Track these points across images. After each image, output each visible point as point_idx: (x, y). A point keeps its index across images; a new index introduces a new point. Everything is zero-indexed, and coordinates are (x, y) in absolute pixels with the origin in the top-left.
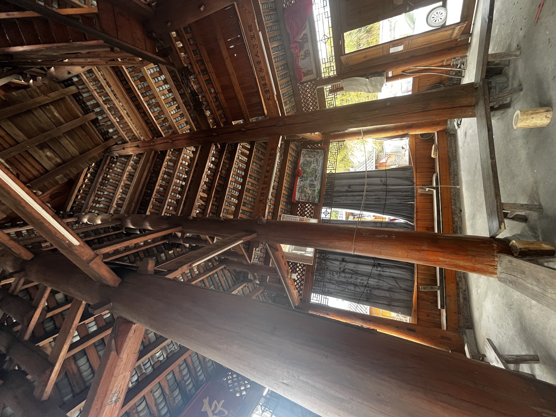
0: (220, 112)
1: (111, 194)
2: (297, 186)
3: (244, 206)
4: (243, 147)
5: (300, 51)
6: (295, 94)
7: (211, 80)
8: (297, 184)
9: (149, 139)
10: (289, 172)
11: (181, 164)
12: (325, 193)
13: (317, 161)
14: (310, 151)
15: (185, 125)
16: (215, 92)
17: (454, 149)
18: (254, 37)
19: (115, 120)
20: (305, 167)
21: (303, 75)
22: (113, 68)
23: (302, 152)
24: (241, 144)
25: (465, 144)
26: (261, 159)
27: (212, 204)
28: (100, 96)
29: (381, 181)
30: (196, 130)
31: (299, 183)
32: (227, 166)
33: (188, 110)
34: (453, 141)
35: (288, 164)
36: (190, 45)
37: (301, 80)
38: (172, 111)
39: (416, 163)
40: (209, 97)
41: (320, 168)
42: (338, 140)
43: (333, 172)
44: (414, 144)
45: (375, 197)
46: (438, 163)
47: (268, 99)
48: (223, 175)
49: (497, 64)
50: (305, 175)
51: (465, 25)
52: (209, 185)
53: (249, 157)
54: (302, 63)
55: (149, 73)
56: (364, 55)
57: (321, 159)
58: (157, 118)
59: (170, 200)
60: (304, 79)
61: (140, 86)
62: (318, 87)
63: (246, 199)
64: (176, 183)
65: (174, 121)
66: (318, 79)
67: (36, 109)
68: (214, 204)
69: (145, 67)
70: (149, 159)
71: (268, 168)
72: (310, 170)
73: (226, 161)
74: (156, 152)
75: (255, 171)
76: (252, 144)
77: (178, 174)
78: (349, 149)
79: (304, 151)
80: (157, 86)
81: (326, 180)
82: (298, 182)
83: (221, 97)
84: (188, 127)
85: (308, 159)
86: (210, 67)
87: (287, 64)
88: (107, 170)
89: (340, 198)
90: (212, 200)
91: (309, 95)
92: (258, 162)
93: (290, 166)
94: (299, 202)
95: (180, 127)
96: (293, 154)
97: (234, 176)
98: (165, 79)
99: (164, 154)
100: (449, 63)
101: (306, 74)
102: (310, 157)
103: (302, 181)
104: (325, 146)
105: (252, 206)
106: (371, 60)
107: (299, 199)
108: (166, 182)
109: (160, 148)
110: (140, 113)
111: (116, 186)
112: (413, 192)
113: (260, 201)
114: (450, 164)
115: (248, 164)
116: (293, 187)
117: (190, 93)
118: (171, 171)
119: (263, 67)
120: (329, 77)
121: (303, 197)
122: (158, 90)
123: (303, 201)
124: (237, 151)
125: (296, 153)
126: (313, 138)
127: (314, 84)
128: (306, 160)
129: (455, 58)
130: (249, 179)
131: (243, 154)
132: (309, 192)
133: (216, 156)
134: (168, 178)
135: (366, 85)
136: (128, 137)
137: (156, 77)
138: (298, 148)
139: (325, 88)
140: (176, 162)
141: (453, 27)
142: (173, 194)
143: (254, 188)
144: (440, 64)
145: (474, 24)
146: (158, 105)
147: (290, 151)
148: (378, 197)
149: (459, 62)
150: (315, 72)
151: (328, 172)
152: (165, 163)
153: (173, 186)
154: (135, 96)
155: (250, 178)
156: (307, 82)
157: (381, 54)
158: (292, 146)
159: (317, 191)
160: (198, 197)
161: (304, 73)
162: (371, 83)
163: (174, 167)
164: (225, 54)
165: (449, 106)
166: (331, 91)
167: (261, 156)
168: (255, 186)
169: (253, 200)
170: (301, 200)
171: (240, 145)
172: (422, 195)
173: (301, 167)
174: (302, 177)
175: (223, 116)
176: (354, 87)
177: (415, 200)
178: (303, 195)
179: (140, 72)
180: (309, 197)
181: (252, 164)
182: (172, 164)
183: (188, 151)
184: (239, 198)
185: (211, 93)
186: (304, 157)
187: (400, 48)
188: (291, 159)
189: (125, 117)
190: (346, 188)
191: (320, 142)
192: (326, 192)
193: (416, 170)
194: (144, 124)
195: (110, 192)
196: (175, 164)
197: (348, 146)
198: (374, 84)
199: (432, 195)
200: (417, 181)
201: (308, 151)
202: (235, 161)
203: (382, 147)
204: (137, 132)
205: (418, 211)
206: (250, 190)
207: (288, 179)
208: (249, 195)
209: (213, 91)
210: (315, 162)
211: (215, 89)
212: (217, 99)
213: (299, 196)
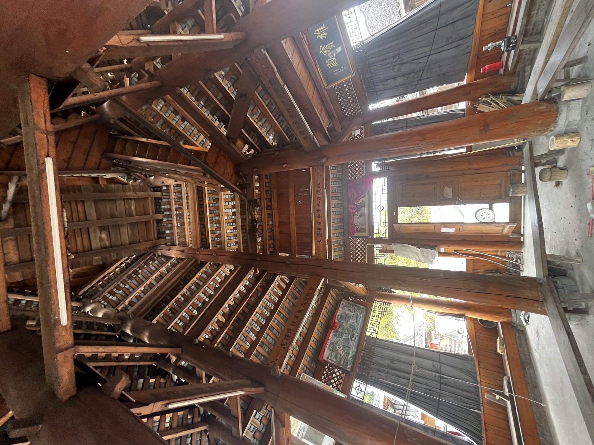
0: (271, 242)
1: (131, 290)
2: (329, 341)
3: (260, 346)
4: (282, 279)
5: (357, 211)
6: (345, 245)
7: (272, 215)
8: (330, 338)
9: (196, 248)
10: (323, 321)
11: (214, 279)
12: (361, 360)
13: (357, 317)
14: (351, 304)
15: (234, 244)
16: (272, 225)
17: (526, 349)
18: (319, 192)
19: (176, 225)
20: (342, 320)
21: (356, 231)
22: (198, 187)
23: (342, 302)
24: (281, 276)
25: (540, 347)
26: (296, 298)
27: (226, 333)
28: (175, 204)
29: (434, 366)
30: (242, 251)
31: (332, 337)
32: (259, 294)
33: (242, 233)
34: (523, 339)
35: (324, 311)
36: (266, 186)
37: (353, 234)
38: (228, 230)
39: (478, 354)
40: (266, 227)
41: (359, 326)
42: (384, 301)
43: (374, 336)
44: (473, 329)
45: (426, 387)
46: (507, 363)
47: (319, 241)
48: (251, 303)
49: (558, 265)
50: (340, 330)
51: (515, 226)
52: (232, 309)
53: (284, 291)
54: (357, 221)
55: (223, 197)
56: (417, 228)
57: (361, 316)
58: (213, 232)
59: (184, 314)
60: (357, 234)
61: (211, 205)
62: (368, 244)
63: (266, 338)
64: (199, 296)
65: (226, 238)
66: (370, 237)
67: (120, 199)
68: (228, 333)
69: (222, 193)
70: (186, 266)
71: (302, 308)
72: (347, 326)
73: (260, 289)
74: (196, 261)
75: (286, 309)
76: (291, 279)
77: (207, 288)
78: (395, 316)
79: (344, 302)
80: (226, 208)
81: (365, 343)
82: (331, 335)
83: (277, 230)
84: (237, 247)
85: (347, 312)
86: (275, 205)
87: (343, 219)
88: (143, 265)
89: (380, 373)
90: (228, 327)
91: (359, 249)
92: (292, 300)
93: (325, 314)
94: (326, 363)
95: (229, 245)
96: (332, 302)
97: (262, 307)
98: (234, 205)
99: (203, 264)
100: (503, 254)
101: (358, 231)
102: (349, 310)
103: (335, 336)
104: (368, 303)
105: (269, 350)
106: (422, 234)
107: (328, 358)
108: (190, 293)
109: (201, 258)
110: (200, 224)
111: (140, 282)
112: (478, 395)
113: (282, 345)
114: (524, 369)
115: (281, 298)
116: (324, 341)
117: (250, 219)
118: (201, 284)
119: (321, 215)
120: (381, 238)
121: (332, 357)
122: (224, 211)
123: (332, 362)
124: (274, 282)
125: (334, 302)
126: (357, 290)
127: (365, 241)
128: (345, 312)
129: (509, 252)
130: (278, 316)
131: (279, 286)
132: (341, 353)
133: (251, 280)
134: (195, 289)
135: (417, 254)
136: (179, 241)
137: (228, 202)
138: (338, 298)
139: (375, 246)
140: (209, 276)
141: (503, 224)
142: (191, 307)
143: (279, 328)
144: (495, 253)
145: (523, 227)
146: (219, 222)
147: (329, 298)
148: (430, 388)
149: (515, 256)
150: (367, 231)
151: (368, 334)
152: (199, 274)
153: (195, 300)
154: (203, 211)
155: (278, 314)
156: (359, 237)
157: (433, 231)
158: (332, 292)
159: (351, 355)
160: (215, 319)
161: (357, 229)
162: (422, 254)
163: (206, 279)
164: (292, 198)
165: (512, 295)
166: (381, 251)
167: (297, 295)
168: (281, 325)
169: (273, 343)
170: (329, 361)
171: (279, 277)
172: (490, 403)
173: (337, 319)
174: (336, 332)
175: (272, 246)
176: (405, 252)
177: (482, 408)
178: (334, 354)
179: (217, 195)
180: (340, 360)
181: (286, 301)
182: (205, 276)
183: (227, 269)
184: (259, 335)
185: (268, 224)
186: (343, 308)
187: (452, 230)
188: (328, 307)
189: (186, 225)
190: (388, 362)
191: (363, 297)
192: (363, 359)
193: (479, 365)
194: (198, 233)
195: (131, 287)
196: (208, 277)
197: (394, 312)
198: (425, 254)
199: (505, 408)
200: (482, 380)
201: (349, 303)
202: (268, 292)
203: (434, 324)
204: (188, 239)
205: (487, 428)
206: (274, 328)
207: (320, 329)
208: (271, 334)
209: (271, 223)
210: (354, 318)
211: (273, 222)
212: (272, 230)
213: (328, 355)
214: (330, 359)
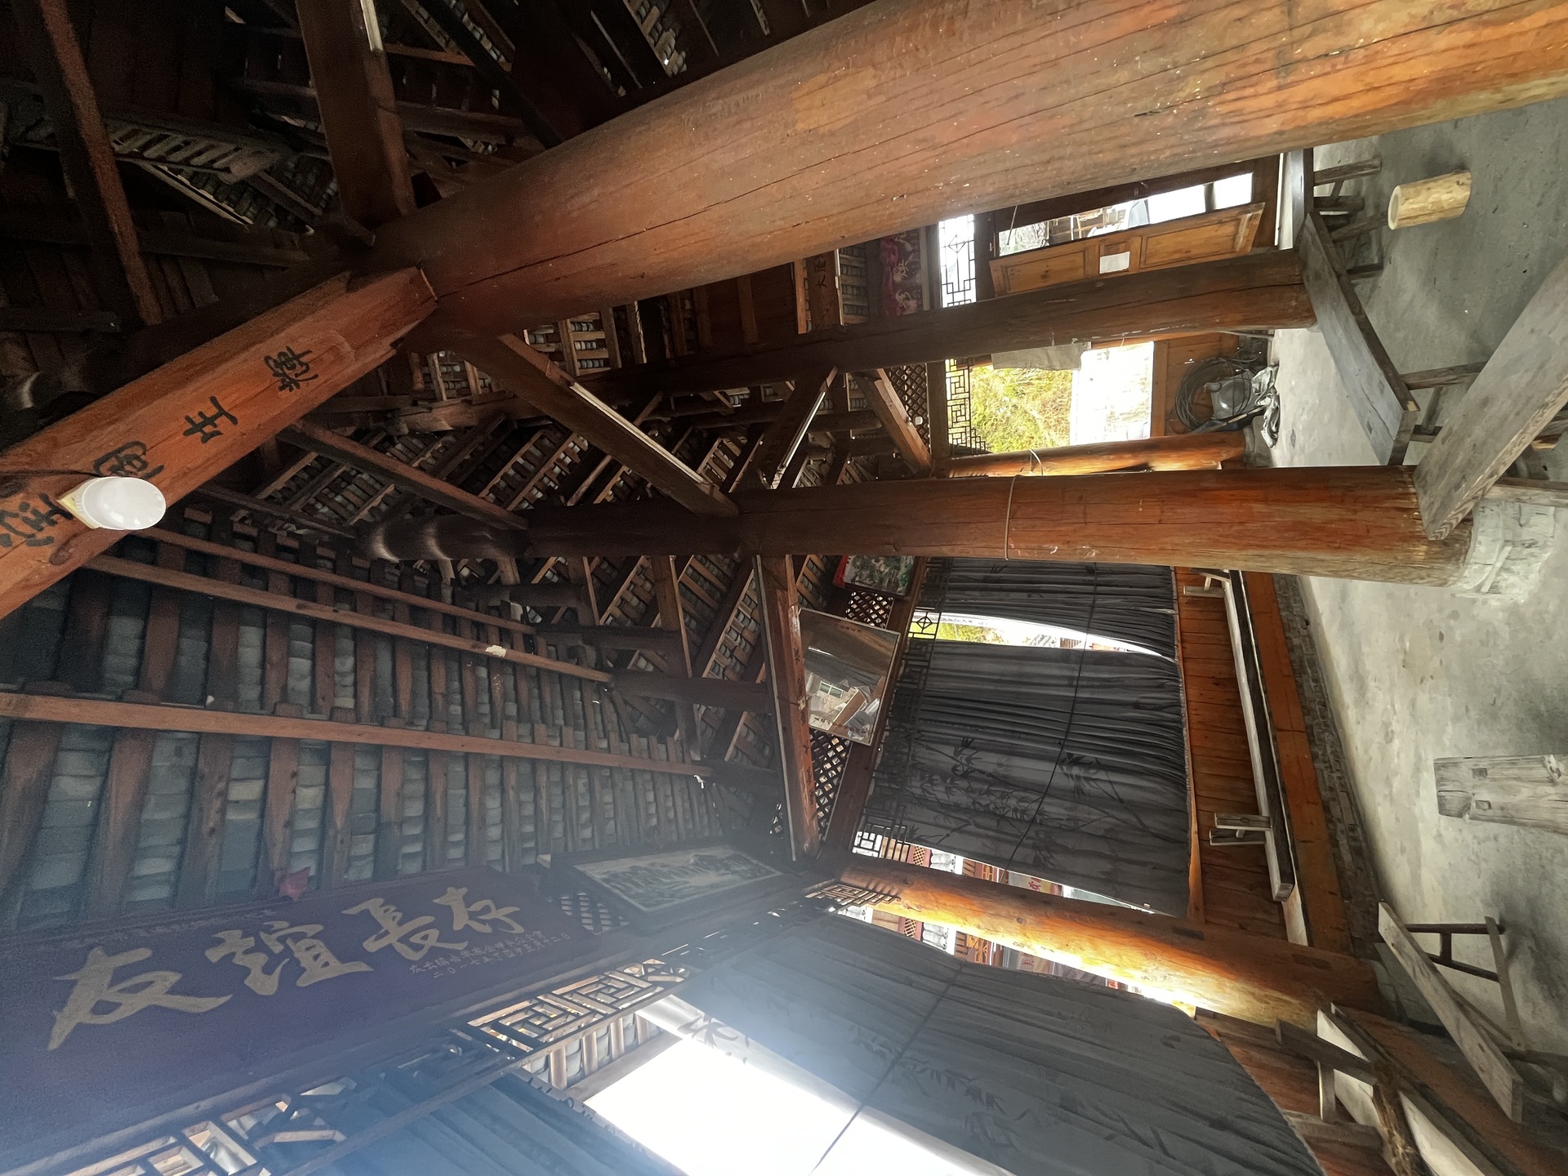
5: (899, 261)
51: (1260, 212)
87: (866, 286)
89: (967, 592)
94: (851, 587)
107: (853, 580)
121: (864, 578)
123: (865, 585)
132: (882, 569)
145: (1279, 229)
159: (903, 570)
170: (857, 584)
171: (721, 442)
172: (1194, 601)
177: (1176, 606)
178: (865, 573)
180: (881, 580)
187: (1123, 262)
190: (983, 574)
199: (1221, 602)
205: (1185, 638)
211: (693, 304)
212: (693, 324)
213: (853, 575)
214: (859, 582)
